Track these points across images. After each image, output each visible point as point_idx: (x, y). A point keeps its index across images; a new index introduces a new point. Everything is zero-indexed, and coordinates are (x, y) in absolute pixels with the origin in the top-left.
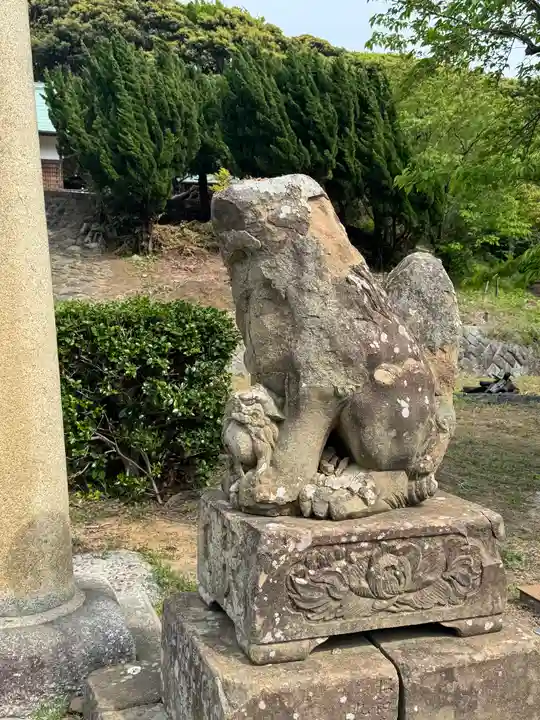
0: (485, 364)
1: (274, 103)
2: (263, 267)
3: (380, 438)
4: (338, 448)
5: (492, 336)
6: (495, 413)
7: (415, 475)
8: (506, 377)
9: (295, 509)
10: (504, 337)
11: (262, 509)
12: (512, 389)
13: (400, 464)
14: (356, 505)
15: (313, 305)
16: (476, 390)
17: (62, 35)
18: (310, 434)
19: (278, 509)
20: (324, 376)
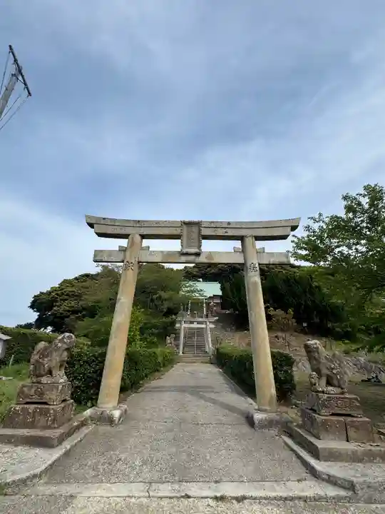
0: (369, 372)
1: (282, 288)
2: (312, 354)
3: (335, 382)
4: (329, 383)
5: (369, 361)
6: (373, 389)
7: (342, 389)
8: (377, 376)
9: (323, 392)
10: (375, 362)
11: (318, 392)
12: (379, 382)
13: (339, 386)
14: (332, 392)
15: (321, 360)
16: (366, 381)
17: (220, 269)
18: (324, 381)
19: (320, 392)
20: (325, 371)
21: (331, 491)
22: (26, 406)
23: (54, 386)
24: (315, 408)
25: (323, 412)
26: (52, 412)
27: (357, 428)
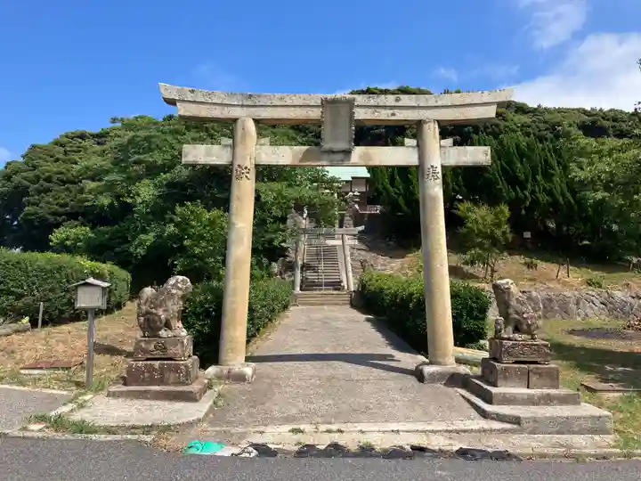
3: (525, 328)
11: (503, 339)
21: (497, 425)
22: (149, 362)
23: (177, 340)
24: (498, 356)
25: (505, 359)
26: (183, 367)
27: (540, 375)
